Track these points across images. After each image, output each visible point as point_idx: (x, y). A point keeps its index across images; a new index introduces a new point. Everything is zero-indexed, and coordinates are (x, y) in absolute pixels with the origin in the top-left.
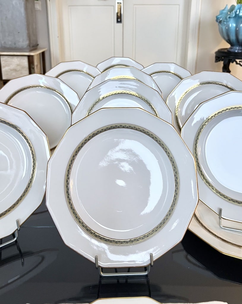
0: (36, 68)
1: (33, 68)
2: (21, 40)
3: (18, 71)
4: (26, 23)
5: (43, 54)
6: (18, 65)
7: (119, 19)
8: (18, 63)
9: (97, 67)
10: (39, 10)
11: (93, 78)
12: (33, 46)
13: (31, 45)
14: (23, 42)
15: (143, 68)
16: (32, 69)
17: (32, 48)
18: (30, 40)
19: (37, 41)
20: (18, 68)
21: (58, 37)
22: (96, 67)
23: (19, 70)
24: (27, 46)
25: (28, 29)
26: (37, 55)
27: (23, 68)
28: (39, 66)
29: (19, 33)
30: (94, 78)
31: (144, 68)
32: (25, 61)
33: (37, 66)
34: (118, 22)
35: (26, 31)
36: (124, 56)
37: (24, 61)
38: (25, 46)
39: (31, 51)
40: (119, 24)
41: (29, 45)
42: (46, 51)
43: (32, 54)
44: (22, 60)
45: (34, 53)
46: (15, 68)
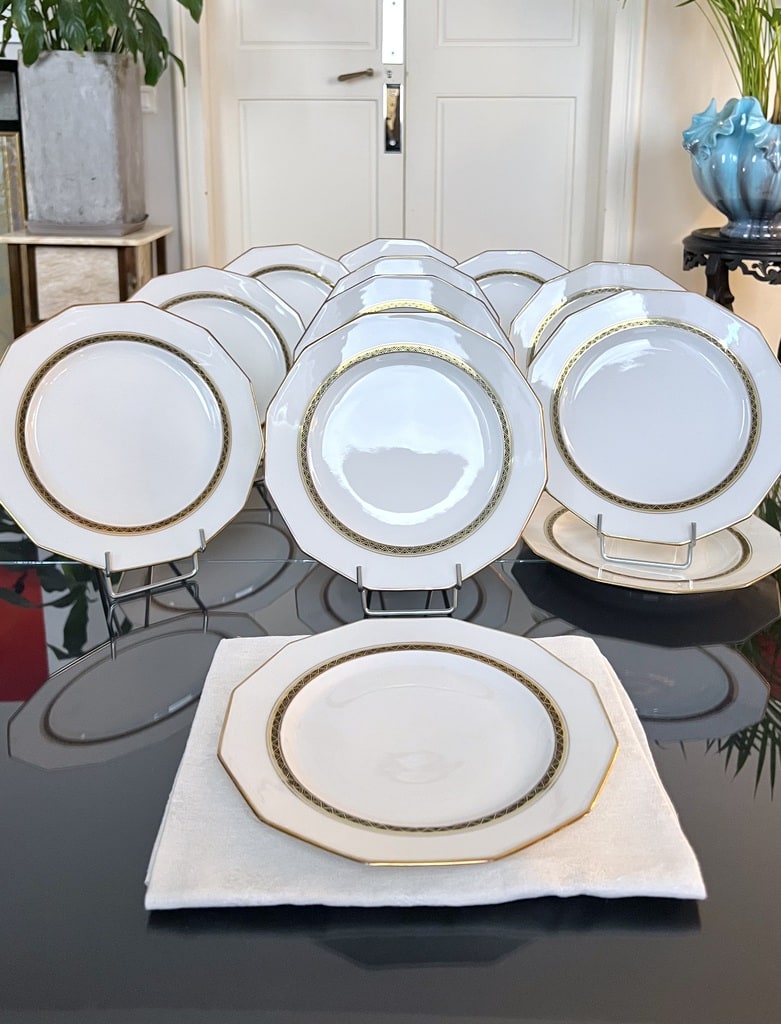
2: (100, 202)
3: (87, 294)
4: (114, 153)
5: (161, 243)
6: (87, 276)
7: (393, 140)
8: (88, 268)
10: (152, 113)
12: (133, 221)
13: (129, 218)
14: (105, 206)
16: (129, 289)
17: (131, 226)
18: (125, 201)
19: (143, 206)
20: (89, 285)
21: (206, 193)
23: (91, 292)
24: (117, 219)
25: (121, 169)
26: (145, 245)
27: (103, 284)
29: (93, 179)
32: (110, 264)
33: (143, 279)
34: (389, 148)
35: (116, 176)
37: (107, 263)
38: (112, 220)
39: (128, 233)
40: (393, 155)
41: (123, 216)
42: (170, 234)
43: (132, 242)
44: (99, 261)
45: (136, 239)
46: (78, 285)
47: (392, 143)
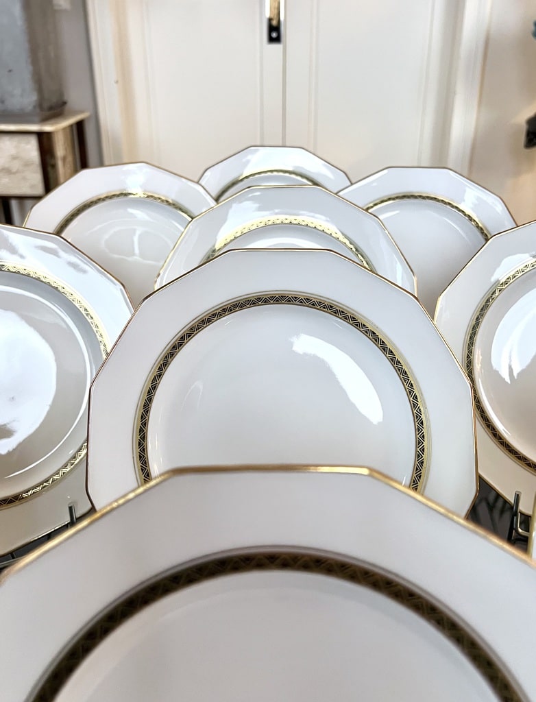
0: (60, 164)
1: (54, 166)
2: (17, 92)
3: (14, 173)
4: (26, 46)
5: (80, 126)
6: (14, 158)
7: (274, 33)
8: (13, 152)
9: (200, 182)
10: (65, 11)
11: (190, 219)
12: (51, 108)
13: (46, 105)
14: (23, 96)
15: (349, 184)
16: (49, 169)
17: (48, 113)
18: (40, 89)
19: (61, 93)
20: (16, 165)
21: (117, 82)
22: (198, 183)
23: (17, 172)
24: (35, 107)
25: (34, 60)
26: (64, 129)
27: (27, 164)
28: (70, 159)
29: (10, 71)
30: (193, 218)
31: (352, 184)
32: (31, 149)
33: (64, 159)
34: (272, 40)
35: (30, 68)
36: (287, 144)
37: (29, 146)
38: (30, 108)
39: (45, 120)
40: (275, 47)
41: (40, 105)
42: (89, 118)
43: (47, 128)
44: (23, 145)
45: (52, 124)
46: (7, 166)
47: (274, 35)
